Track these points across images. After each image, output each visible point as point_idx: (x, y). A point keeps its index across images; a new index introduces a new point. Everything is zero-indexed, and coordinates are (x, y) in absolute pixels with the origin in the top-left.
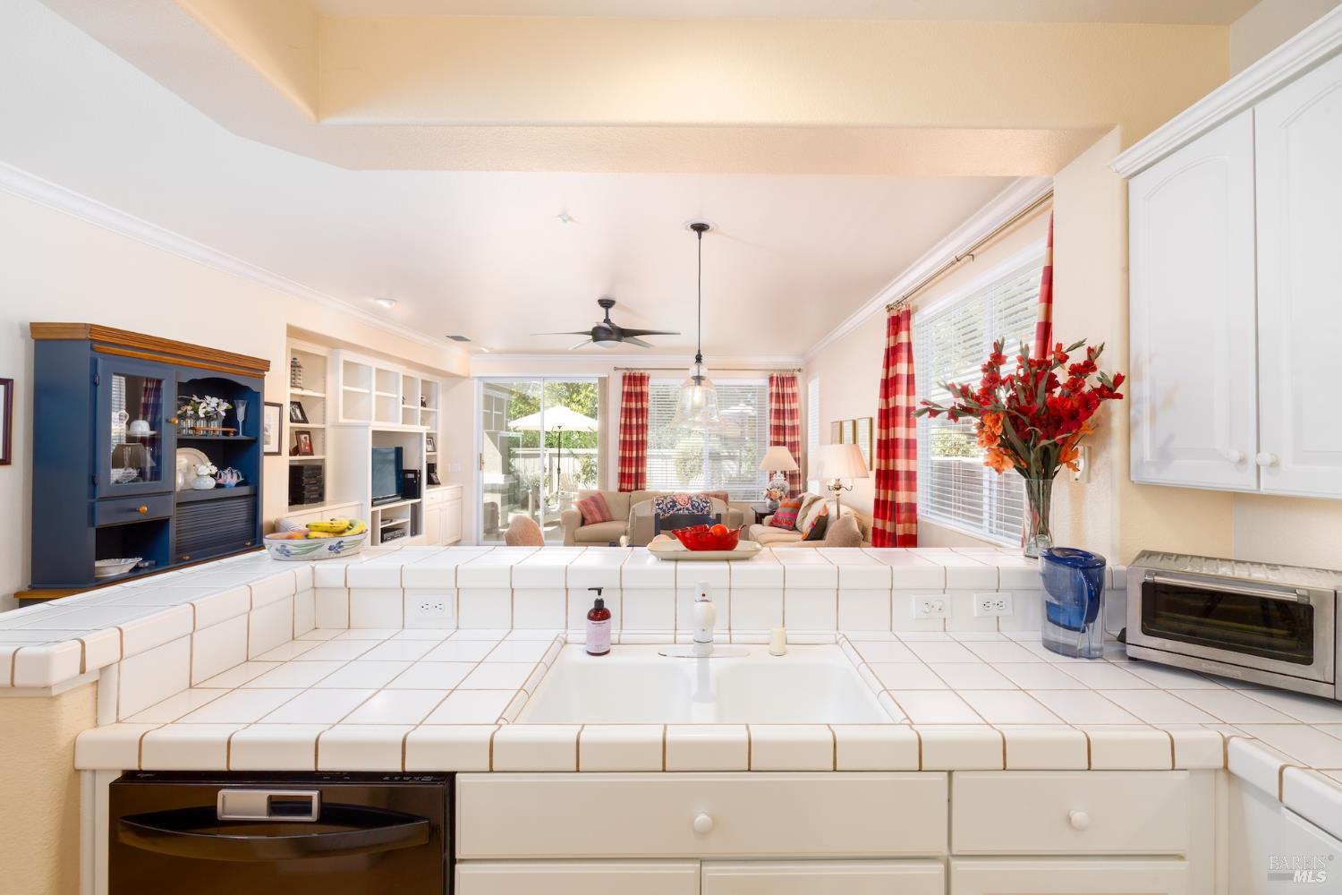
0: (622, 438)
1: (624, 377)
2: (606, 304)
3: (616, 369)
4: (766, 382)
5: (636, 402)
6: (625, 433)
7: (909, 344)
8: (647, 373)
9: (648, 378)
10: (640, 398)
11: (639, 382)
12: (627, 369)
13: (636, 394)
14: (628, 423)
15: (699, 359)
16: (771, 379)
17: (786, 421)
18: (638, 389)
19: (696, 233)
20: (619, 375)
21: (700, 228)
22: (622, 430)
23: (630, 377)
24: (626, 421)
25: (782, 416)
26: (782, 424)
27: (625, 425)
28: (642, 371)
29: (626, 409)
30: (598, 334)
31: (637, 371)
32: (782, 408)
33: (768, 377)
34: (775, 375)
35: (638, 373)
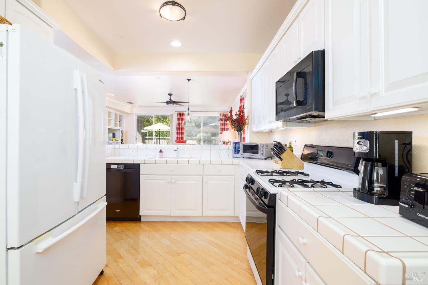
0: (177, 132)
1: (178, 114)
2: (170, 95)
3: (175, 111)
4: (219, 115)
5: (181, 121)
6: (178, 130)
7: (244, 106)
8: (184, 113)
9: (185, 114)
10: (182, 120)
11: (182, 115)
12: (179, 111)
13: (181, 119)
14: (179, 127)
15: (189, 109)
16: (221, 114)
17: (225, 127)
18: (182, 117)
19: (188, 81)
20: (176, 113)
21: (189, 80)
22: (177, 129)
23: (179, 114)
24: (178, 127)
25: (224, 125)
26: (224, 127)
27: (178, 128)
28: (183, 112)
29: (178, 123)
30: (168, 103)
31: (181, 112)
32: (224, 123)
33: (220, 114)
34: (222, 113)
35: (182, 113)
